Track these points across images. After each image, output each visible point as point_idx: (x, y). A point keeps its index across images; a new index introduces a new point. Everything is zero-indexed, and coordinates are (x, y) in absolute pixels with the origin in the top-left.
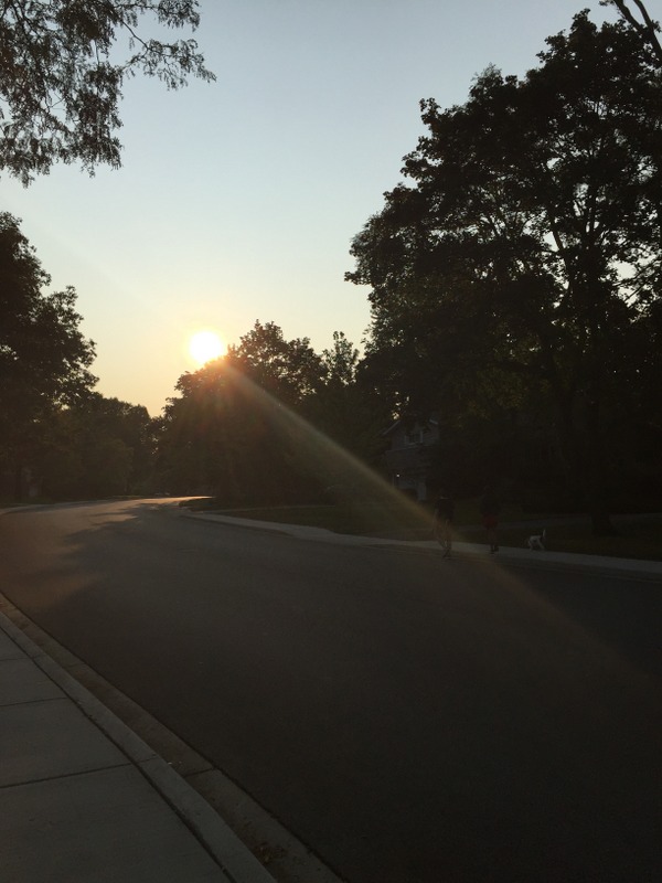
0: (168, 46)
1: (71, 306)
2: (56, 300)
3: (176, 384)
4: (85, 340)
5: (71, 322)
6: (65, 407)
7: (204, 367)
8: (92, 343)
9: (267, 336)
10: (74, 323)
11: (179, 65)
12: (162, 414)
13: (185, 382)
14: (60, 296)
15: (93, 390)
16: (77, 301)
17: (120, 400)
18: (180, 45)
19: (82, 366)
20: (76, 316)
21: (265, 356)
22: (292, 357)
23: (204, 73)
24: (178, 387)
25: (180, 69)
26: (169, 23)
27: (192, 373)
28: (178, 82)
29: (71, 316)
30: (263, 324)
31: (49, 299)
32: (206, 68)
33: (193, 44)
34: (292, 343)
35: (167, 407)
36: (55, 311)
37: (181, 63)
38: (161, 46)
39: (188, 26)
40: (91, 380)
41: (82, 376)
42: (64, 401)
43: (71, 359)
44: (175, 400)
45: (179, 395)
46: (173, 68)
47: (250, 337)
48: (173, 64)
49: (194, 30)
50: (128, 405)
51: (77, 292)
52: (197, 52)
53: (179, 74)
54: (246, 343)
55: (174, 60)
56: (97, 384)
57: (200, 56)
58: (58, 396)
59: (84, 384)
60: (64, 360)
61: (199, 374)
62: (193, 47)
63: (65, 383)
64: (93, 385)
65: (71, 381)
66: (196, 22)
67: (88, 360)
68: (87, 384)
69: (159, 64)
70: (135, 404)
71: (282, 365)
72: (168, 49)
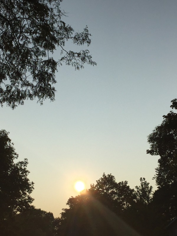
0: (76, 53)
1: (25, 167)
2: (20, 164)
3: (67, 202)
4: (30, 182)
5: (24, 174)
6: (18, 213)
7: (80, 195)
8: (33, 183)
9: (108, 180)
10: (26, 175)
11: (81, 60)
12: (60, 216)
13: (71, 201)
14: (21, 163)
15: (31, 205)
16: (28, 165)
17: (41, 210)
18: (82, 52)
19: (28, 193)
20: (27, 171)
21: (108, 189)
22: (119, 190)
23: (91, 63)
24: (68, 204)
25: (81, 62)
26: (78, 43)
27: (74, 197)
28: (80, 67)
29: (25, 171)
30: (106, 175)
31: (17, 164)
32: (92, 61)
33: (88, 51)
34: (120, 183)
35: (62, 213)
36: (18, 169)
37: (81, 59)
38: (74, 53)
39: (86, 44)
40: (30, 200)
41: (27, 198)
42: (18, 210)
43: (23, 190)
44: (66, 210)
45: (68, 207)
46: (78, 62)
47: (101, 181)
48: (78, 60)
49: (88, 46)
50: (45, 212)
51: (28, 161)
52: (89, 54)
53: (80, 64)
54: (99, 183)
55: (79, 58)
56: (33, 202)
57: (90, 56)
58: (16, 207)
59: (27, 202)
60: (20, 191)
61: (77, 198)
62: (87, 53)
63: (20, 201)
64: (31, 202)
65: (22, 200)
66: (89, 42)
67: (30, 191)
68: (29, 202)
69: (72, 60)
70: (48, 212)
71: (115, 193)
72: (77, 54)
